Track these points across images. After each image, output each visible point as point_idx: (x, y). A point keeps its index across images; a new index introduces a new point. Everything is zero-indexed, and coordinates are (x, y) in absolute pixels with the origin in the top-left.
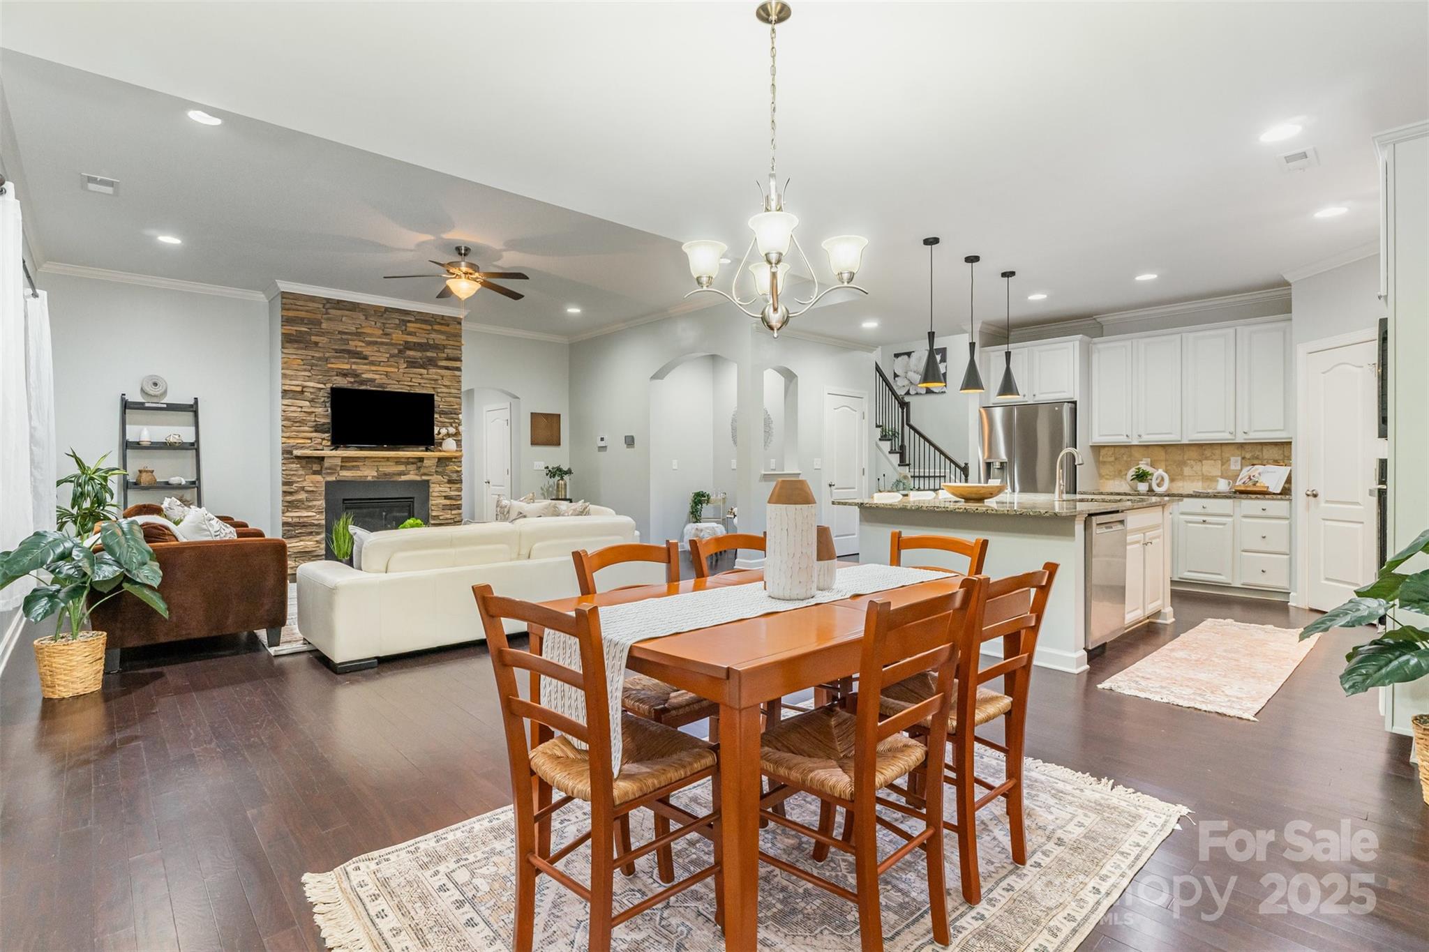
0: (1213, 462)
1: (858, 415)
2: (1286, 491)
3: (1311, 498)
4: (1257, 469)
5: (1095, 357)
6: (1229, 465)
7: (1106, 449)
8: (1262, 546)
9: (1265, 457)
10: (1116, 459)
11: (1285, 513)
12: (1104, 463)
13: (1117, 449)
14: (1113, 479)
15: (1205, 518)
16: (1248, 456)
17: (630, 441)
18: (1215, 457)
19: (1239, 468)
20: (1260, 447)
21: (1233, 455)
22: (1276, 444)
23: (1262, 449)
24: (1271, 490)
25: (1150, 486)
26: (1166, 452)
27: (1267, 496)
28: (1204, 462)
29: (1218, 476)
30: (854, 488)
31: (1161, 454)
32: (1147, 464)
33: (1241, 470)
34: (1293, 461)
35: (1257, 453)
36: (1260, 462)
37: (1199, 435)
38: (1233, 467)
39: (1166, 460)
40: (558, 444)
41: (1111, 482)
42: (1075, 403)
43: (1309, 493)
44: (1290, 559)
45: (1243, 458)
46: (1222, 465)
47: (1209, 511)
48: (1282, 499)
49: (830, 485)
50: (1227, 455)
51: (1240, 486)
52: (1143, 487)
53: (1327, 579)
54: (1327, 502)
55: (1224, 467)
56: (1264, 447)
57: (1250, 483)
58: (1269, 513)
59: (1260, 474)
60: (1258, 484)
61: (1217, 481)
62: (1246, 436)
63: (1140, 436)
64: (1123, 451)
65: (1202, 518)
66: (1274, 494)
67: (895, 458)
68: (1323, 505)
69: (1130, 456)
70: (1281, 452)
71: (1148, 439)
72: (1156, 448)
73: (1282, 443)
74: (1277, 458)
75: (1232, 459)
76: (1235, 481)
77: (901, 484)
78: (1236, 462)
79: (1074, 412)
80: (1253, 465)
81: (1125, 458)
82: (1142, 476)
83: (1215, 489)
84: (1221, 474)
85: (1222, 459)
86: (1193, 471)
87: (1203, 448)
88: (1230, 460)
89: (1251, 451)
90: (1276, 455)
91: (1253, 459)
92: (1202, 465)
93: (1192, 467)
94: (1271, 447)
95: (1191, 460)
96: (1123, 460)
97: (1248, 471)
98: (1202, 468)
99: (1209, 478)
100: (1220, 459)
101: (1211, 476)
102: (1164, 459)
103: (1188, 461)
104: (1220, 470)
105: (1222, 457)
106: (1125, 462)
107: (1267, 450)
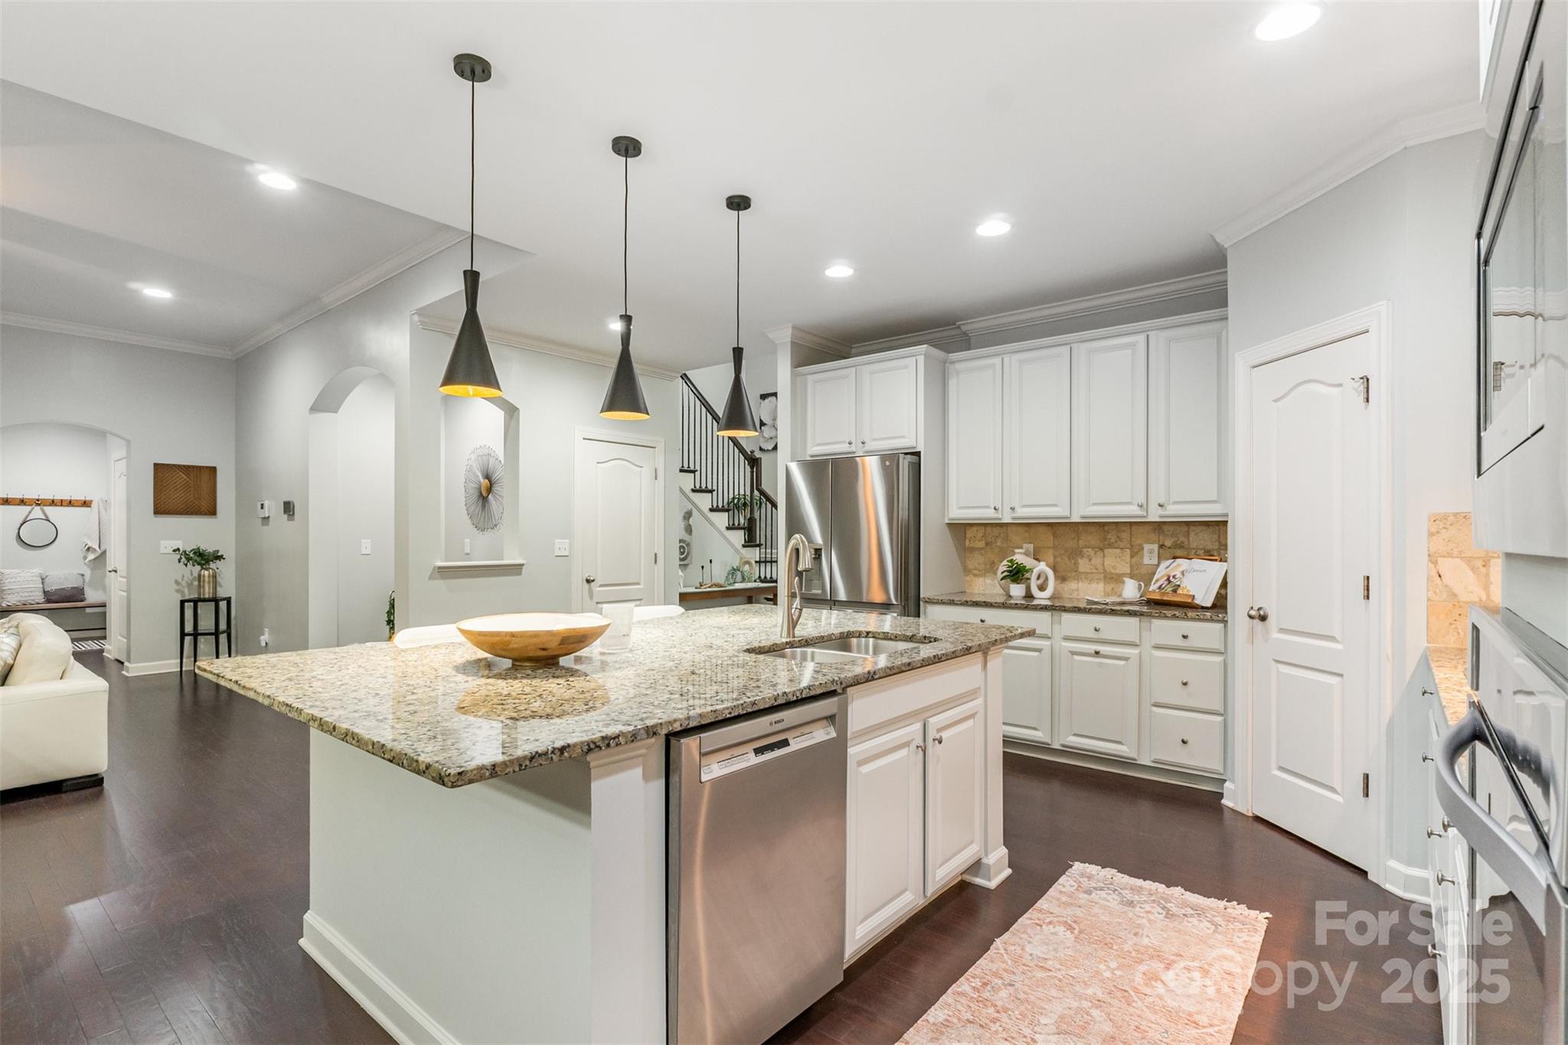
0: (1119, 550)
1: (647, 472)
2: (1220, 604)
3: (1256, 621)
4: (1179, 565)
5: (952, 383)
6: (1142, 558)
7: (975, 528)
8: (1179, 697)
9: (1193, 545)
10: (987, 544)
11: (1217, 645)
12: (972, 550)
13: (989, 529)
14: (983, 575)
15: (1098, 648)
16: (1168, 543)
17: (288, 508)
18: (1122, 545)
19: (1155, 561)
20: (1185, 529)
21: (1148, 542)
22: (1207, 524)
23: (1188, 532)
24: (1198, 601)
25: (1028, 589)
26: (1055, 535)
27: (1191, 614)
28: (1107, 551)
29: (1124, 575)
30: (638, 584)
31: (1047, 538)
32: (1026, 554)
33: (1158, 565)
34: (1229, 555)
35: (1182, 539)
36: (1185, 553)
37: (1095, 508)
38: (1146, 561)
39: (1055, 547)
40: (212, 512)
41: (981, 579)
42: (918, 454)
43: (1253, 613)
44: (1225, 721)
45: (1161, 546)
46: (1132, 557)
47: (1104, 635)
48: (1211, 620)
49: (588, 581)
50: (1138, 542)
51: (1154, 591)
52: (1017, 590)
53: (1282, 769)
54: (1282, 630)
55: (1134, 560)
56: (1192, 528)
57: (1169, 589)
58: (1193, 642)
59: (1183, 573)
60: (1180, 591)
61: (1124, 582)
62: (1161, 512)
63: (1013, 509)
64: (996, 531)
65: (1092, 647)
66: (1203, 608)
67: (738, 537)
68: (1276, 635)
69: (1006, 539)
70: (1216, 537)
71: (1027, 513)
72: (1041, 529)
73: (1217, 523)
74: (1210, 547)
75: (1147, 547)
76: (1148, 584)
77: (739, 573)
78: (1151, 551)
79: (916, 469)
80: (1175, 558)
81: (999, 544)
82: (1017, 574)
83: (1120, 595)
84: (1129, 572)
85: (1132, 546)
86: (1091, 565)
87: (1106, 528)
88: (1143, 549)
89: (1172, 535)
90: (1208, 543)
91: (1175, 548)
92: (1104, 556)
93: (1090, 560)
94: (1200, 528)
95: (1088, 547)
96: (997, 546)
97: (1167, 568)
98: (1104, 561)
99: (1112, 578)
100: (1129, 546)
101: (1116, 574)
102: (1052, 546)
103: (1085, 550)
104: (1128, 565)
105: (1132, 544)
106: (997, 550)
107: (1196, 534)
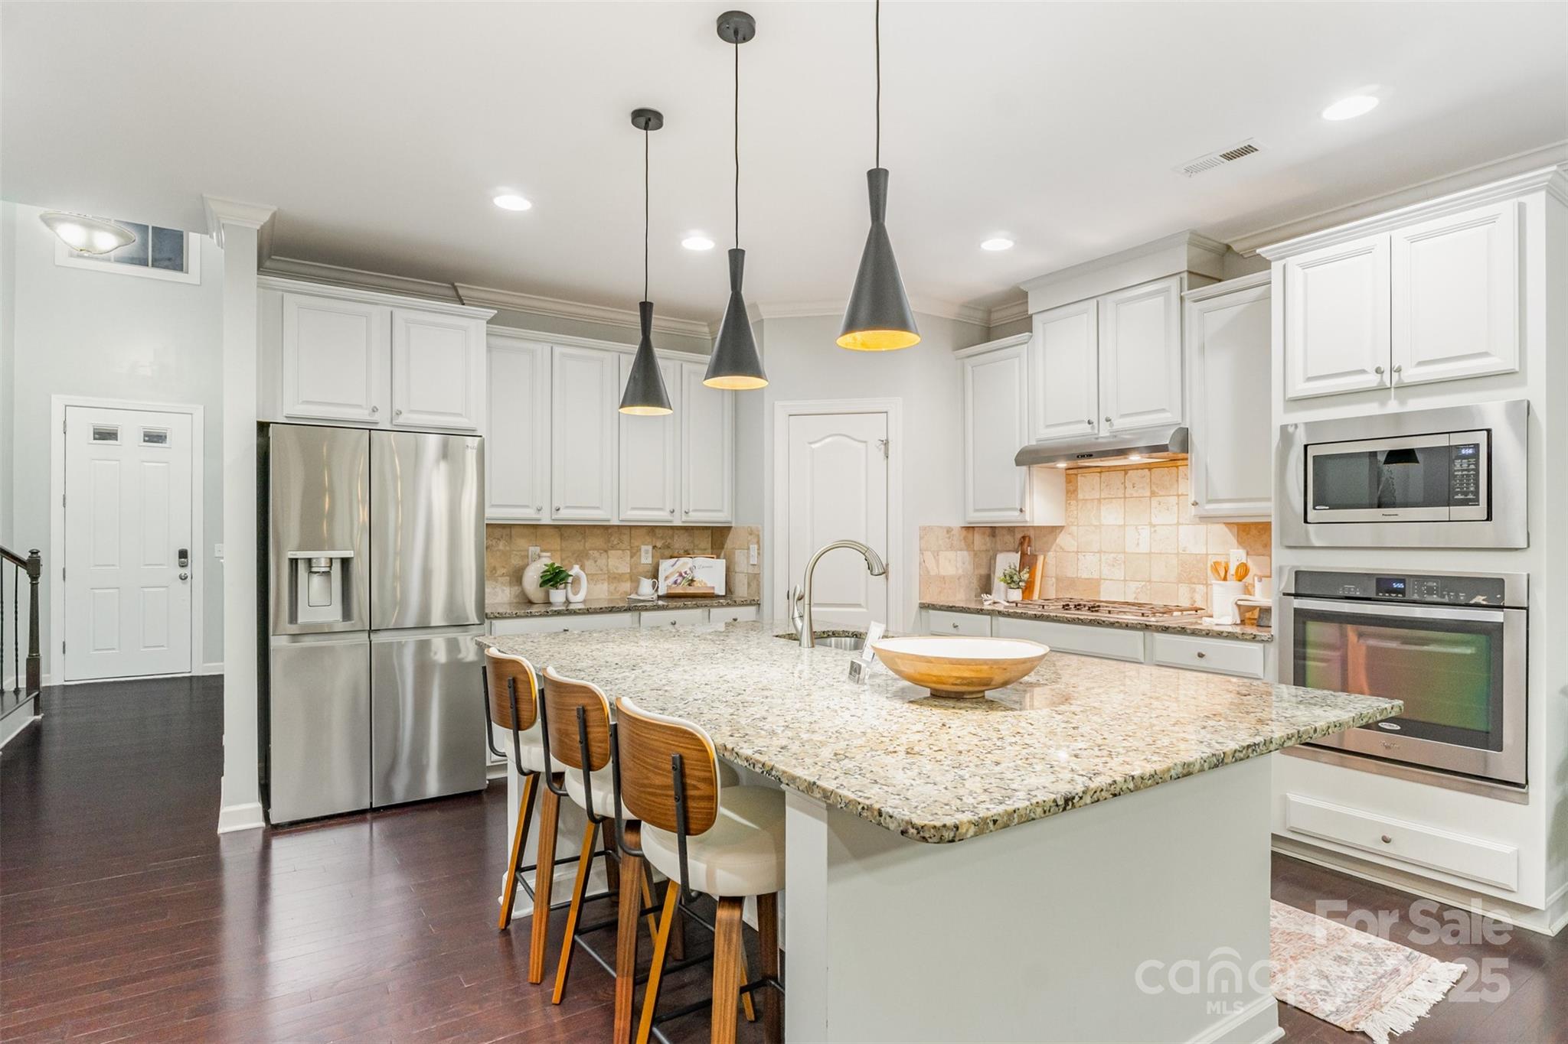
0: (620, 552)
4: (682, 563)
9: (676, 546)
16: (659, 545)
18: (623, 546)
19: (656, 560)
20: (670, 532)
21: (644, 543)
23: (673, 535)
26: (562, 538)
28: (610, 552)
31: (554, 541)
32: (561, 557)
33: (660, 563)
35: (669, 541)
36: (681, 553)
38: (643, 561)
39: (562, 550)
45: (654, 547)
46: (632, 557)
48: (750, 604)
50: (636, 544)
51: (668, 586)
52: (557, 596)
55: (633, 560)
59: (691, 570)
60: (696, 584)
62: (684, 518)
63: (557, 510)
70: (691, 539)
75: (644, 548)
78: (647, 552)
80: (672, 557)
81: (501, 547)
82: (555, 579)
84: (629, 571)
85: (631, 547)
86: (597, 566)
87: (610, 531)
88: (640, 549)
89: (662, 538)
90: (687, 544)
91: (664, 548)
92: (608, 557)
93: (596, 562)
94: (682, 532)
95: (594, 550)
96: (499, 550)
97: (673, 566)
98: (608, 563)
99: (615, 578)
100: (629, 548)
101: (618, 574)
102: (559, 548)
103: (591, 552)
104: (628, 565)
105: (632, 545)
106: (498, 553)
107: (679, 536)
